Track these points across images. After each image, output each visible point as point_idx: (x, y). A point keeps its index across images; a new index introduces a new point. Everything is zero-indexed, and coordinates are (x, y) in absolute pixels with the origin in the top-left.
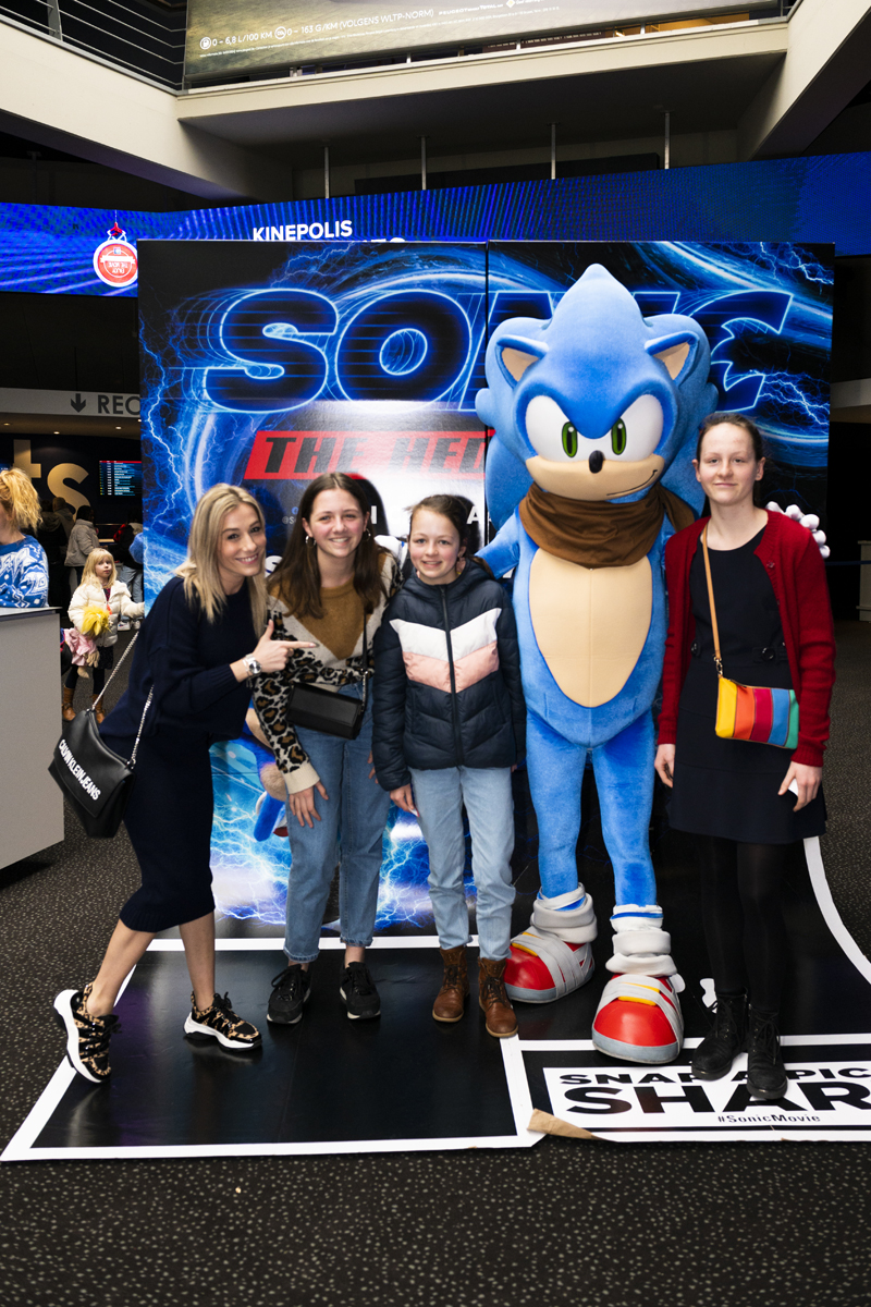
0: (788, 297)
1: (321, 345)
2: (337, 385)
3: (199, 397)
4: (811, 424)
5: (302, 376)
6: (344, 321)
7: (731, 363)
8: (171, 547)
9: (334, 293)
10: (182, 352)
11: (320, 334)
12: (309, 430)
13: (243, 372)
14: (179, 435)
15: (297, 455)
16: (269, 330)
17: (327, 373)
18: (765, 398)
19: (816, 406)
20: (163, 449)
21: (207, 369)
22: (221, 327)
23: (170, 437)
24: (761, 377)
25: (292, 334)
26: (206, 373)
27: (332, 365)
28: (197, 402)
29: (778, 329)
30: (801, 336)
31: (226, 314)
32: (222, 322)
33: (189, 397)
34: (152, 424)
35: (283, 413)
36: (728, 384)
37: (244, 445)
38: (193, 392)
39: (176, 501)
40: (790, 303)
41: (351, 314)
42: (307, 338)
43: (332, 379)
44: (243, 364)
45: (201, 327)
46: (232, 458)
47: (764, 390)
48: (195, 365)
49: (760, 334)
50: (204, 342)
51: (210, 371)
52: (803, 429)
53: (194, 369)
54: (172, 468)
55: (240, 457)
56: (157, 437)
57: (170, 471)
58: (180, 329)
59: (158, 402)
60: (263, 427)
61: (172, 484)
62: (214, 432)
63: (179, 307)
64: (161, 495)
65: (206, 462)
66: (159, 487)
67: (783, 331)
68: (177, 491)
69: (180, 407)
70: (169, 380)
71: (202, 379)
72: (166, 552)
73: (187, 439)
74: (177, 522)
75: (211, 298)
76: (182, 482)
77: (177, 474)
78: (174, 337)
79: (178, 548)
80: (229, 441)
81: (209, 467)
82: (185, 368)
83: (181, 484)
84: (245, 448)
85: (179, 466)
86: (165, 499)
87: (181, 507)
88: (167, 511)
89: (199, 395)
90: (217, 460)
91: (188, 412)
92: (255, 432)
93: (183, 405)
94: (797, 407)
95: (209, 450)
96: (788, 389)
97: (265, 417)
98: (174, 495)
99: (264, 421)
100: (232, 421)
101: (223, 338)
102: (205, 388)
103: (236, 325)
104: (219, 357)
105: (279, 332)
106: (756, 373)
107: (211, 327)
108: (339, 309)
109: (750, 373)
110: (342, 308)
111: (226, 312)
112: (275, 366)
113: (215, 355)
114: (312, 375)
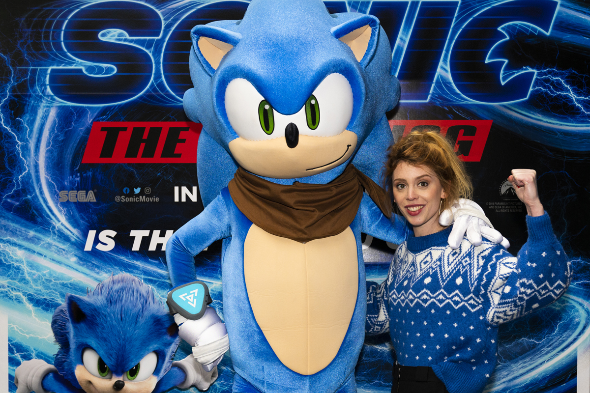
1: (148, 47)
2: (162, 82)
3: (43, 92)
4: (578, 114)
5: (133, 74)
6: (168, 27)
7: (506, 61)
8: (17, 222)
9: (160, 3)
10: (28, 54)
11: (148, 38)
12: (138, 120)
13: (80, 71)
14: (25, 125)
16: (103, 35)
17: (154, 71)
18: (537, 91)
19: (582, 98)
20: (11, 137)
21: (50, 68)
23: (17, 127)
24: (533, 73)
25: (124, 38)
26: (49, 72)
27: (158, 65)
28: (41, 97)
29: (547, 31)
30: (568, 37)
32: (63, 28)
33: (34, 92)
34: (2, 116)
35: (116, 106)
36: (504, 79)
37: (81, 134)
38: (38, 88)
39: (22, 182)
40: (558, 8)
41: (175, 20)
42: (136, 42)
43: (158, 76)
44: (81, 64)
45: (45, 32)
46: (71, 145)
47: (537, 82)
48: (40, 65)
50: (48, 45)
51: (53, 70)
52: (572, 118)
53: (39, 68)
54: (19, 154)
55: (78, 144)
56: (6, 127)
57: (17, 155)
58: (27, 34)
59: (7, 97)
60: (98, 119)
61: (19, 168)
62: (56, 122)
63: (26, 16)
64: (9, 177)
65: (49, 149)
66: (8, 170)
67: (551, 32)
68: (23, 174)
69: (26, 101)
70: (17, 78)
71: (46, 77)
72: (14, 226)
73: (32, 128)
74: (23, 201)
75: (54, 7)
76: (27, 166)
77: (24, 159)
78: (22, 41)
79: (24, 223)
80: (69, 130)
81: (52, 153)
82: (31, 68)
83: (27, 168)
84: (82, 137)
85: (26, 152)
86: (13, 180)
87: (27, 187)
88: (15, 191)
89: (43, 90)
90: (58, 147)
91: (33, 105)
92: (91, 123)
93: (29, 99)
94: (564, 99)
95: (52, 138)
96: (556, 83)
97: (100, 109)
98: (21, 178)
99: (98, 114)
100: (72, 113)
101: (64, 41)
102: (48, 85)
103: (76, 30)
104: (61, 58)
105: (112, 36)
106: (528, 69)
107: (53, 32)
108: (164, 16)
109: (523, 70)
110: (167, 15)
111: (67, 19)
112: (109, 65)
113: (57, 56)
114: (140, 74)
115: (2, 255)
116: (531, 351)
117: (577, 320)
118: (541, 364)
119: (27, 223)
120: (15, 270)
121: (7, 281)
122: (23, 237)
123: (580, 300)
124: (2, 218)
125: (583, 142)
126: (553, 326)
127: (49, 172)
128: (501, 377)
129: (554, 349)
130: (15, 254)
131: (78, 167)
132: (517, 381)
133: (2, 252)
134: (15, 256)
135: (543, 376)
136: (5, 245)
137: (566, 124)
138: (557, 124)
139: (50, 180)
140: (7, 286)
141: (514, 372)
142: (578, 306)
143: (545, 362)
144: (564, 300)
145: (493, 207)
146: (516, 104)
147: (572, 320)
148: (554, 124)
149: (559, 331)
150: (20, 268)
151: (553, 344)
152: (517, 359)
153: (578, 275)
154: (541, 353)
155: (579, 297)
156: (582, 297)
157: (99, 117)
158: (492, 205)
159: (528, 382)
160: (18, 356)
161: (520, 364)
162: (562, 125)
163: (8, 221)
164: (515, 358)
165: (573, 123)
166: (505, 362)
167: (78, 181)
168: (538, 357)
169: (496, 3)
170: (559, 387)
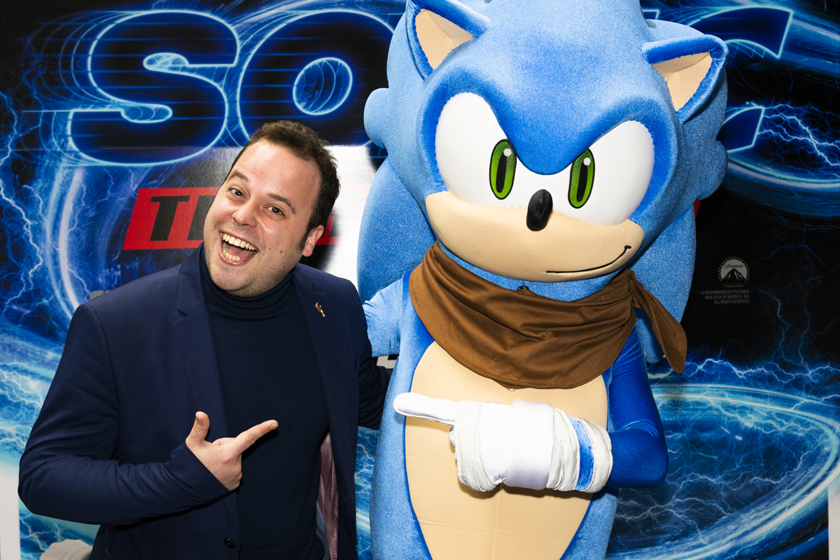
0: (787, 14)
1: (218, 79)
2: (240, 129)
3: (63, 146)
4: (821, 166)
5: (194, 118)
6: (246, 49)
8: (29, 339)
9: (233, 15)
10: (39, 91)
11: (217, 66)
12: (205, 185)
13: (118, 114)
14: (37, 195)
15: (191, 218)
16: (151, 62)
17: (226, 115)
18: (765, 135)
19: (825, 144)
20: (16, 214)
21: (72, 112)
22: (89, 60)
23: (25, 199)
24: (760, 111)
25: (181, 66)
26: (71, 116)
27: (232, 103)
28: (60, 154)
29: (777, 52)
30: (804, 61)
31: (95, 43)
32: (91, 52)
33: (49, 147)
35: (171, 166)
37: (122, 207)
38: (54, 141)
39: (34, 280)
40: (790, 21)
41: (256, 40)
42: (200, 71)
43: (233, 121)
44: (119, 105)
45: (64, 59)
46: (106, 224)
47: (766, 124)
48: (57, 107)
49: (756, 58)
50: (68, 78)
51: (76, 115)
52: (812, 172)
53: (55, 111)
54: (28, 238)
55: (117, 222)
56: (7, 199)
57: (26, 241)
58: (36, 62)
59: (9, 155)
60: (146, 184)
61: (28, 260)
62: (83, 191)
63: (34, 34)
64: (14, 273)
65: (74, 230)
66: (13, 263)
67: (783, 54)
68: (36, 267)
69: (37, 160)
70: (23, 127)
71: (66, 125)
72: (23, 346)
73: (48, 200)
74: (36, 307)
75: (76, 21)
76: (42, 255)
77: (35, 245)
78: (29, 72)
79: (38, 341)
80: (102, 202)
81: (78, 235)
82: (44, 111)
83: (41, 258)
84: (123, 211)
85: (38, 236)
86: (20, 277)
87: (41, 287)
88: (24, 294)
89: (63, 145)
90: (87, 226)
91: (48, 166)
92: (136, 190)
93: (42, 157)
94: (802, 146)
95: (77, 214)
96: (791, 124)
97: (148, 170)
98: (32, 273)
99: (146, 177)
100: (107, 177)
101: (92, 71)
102: (69, 136)
103: (110, 55)
104: (88, 96)
105: (164, 64)
106: (753, 106)
107: (76, 59)
108: (239, 34)
109: (746, 106)
110: (245, 33)
111: (95, 40)
112: (161, 106)
113: (82, 94)
114: (208, 118)
115: (7, 388)
116: (767, 495)
117: (826, 449)
118: (780, 512)
119: (44, 340)
120: (26, 410)
121: (14, 427)
122: (38, 360)
123: (830, 421)
124: (5, 334)
125: (828, 205)
126: (795, 459)
127: (75, 264)
128: (726, 534)
129: (797, 490)
130: (27, 386)
131: (118, 256)
132: (749, 538)
133: (6, 384)
134: (26, 390)
135: (783, 529)
136: (11, 373)
137: (805, 180)
138: (793, 180)
139: (77, 277)
140: (15, 435)
141: (744, 525)
142: (827, 431)
143: (784, 509)
144: (809, 423)
145: (710, 298)
146: (737, 153)
147: (819, 449)
148: (788, 180)
149: (804, 466)
150: (35, 406)
151: (795, 483)
152: (748, 507)
153: (827, 387)
154: (779, 497)
155: (829, 417)
156: (833, 418)
157: (147, 181)
158: (709, 295)
159: (763, 538)
160: (34, 536)
161: (752, 514)
162: (799, 181)
163: (14, 337)
164: (745, 506)
165: (814, 178)
166: (732, 512)
167: (118, 275)
168: (775, 502)
169: (707, 14)
170: (805, 544)
